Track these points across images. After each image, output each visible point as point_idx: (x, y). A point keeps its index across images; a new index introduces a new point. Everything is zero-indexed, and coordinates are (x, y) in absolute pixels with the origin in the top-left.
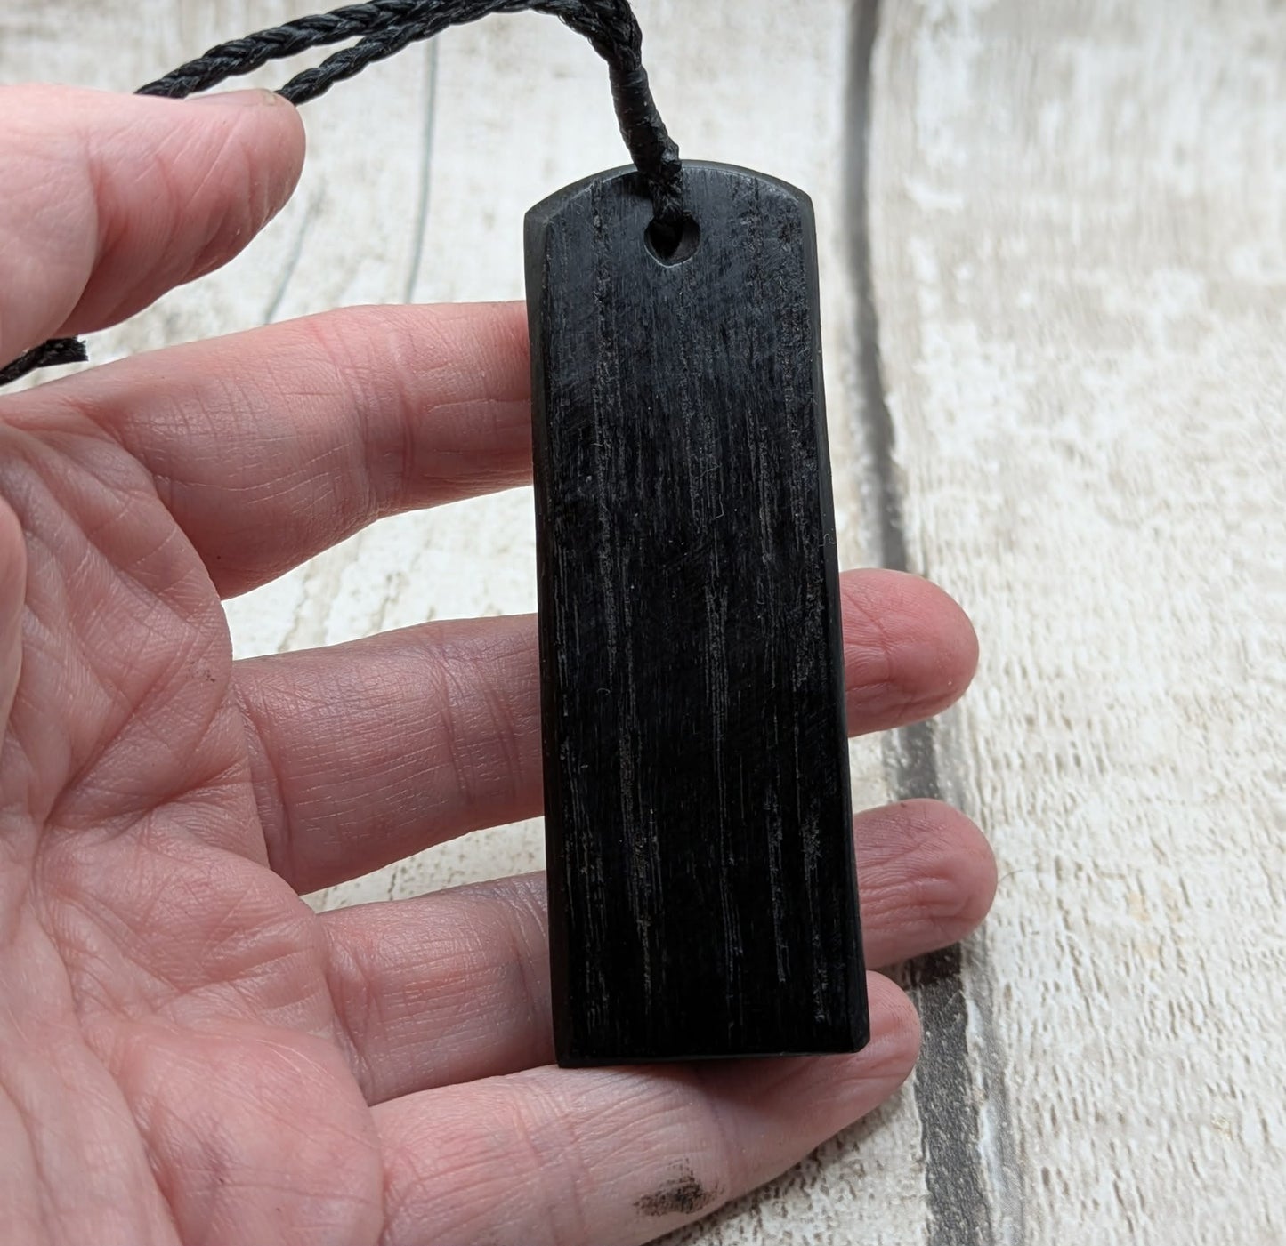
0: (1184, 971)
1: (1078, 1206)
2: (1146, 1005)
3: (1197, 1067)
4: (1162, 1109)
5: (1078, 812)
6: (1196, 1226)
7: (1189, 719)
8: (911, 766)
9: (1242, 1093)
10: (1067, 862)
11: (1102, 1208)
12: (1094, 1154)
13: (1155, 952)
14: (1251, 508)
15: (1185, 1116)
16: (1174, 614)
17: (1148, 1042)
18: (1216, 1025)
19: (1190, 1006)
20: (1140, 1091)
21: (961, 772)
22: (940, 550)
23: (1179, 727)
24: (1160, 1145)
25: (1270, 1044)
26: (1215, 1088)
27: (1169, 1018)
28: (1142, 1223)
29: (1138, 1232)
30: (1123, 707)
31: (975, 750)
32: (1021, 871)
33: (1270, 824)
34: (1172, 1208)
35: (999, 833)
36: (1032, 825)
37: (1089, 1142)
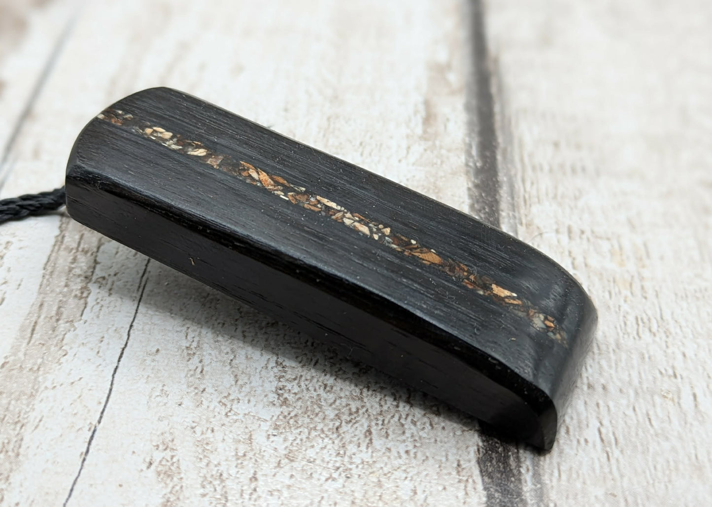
0: (646, 298)
1: (575, 443)
2: (621, 318)
3: (653, 358)
4: (630, 383)
5: (583, 200)
6: (650, 459)
8: (482, 168)
9: (681, 376)
10: (576, 230)
11: (590, 445)
12: (586, 410)
13: (628, 285)
15: (645, 389)
17: (622, 341)
18: (665, 332)
19: (649, 320)
20: (616, 371)
21: (513, 173)
24: (628, 406)
25: (699, 346)
26: (664, 372)
27: (635, 326)
28: (615, 456)
29: (613, 461)
31: (522, 160)
32: (547, 232)
34: (635, 447)
35: (535, 209)
36: (555, 205)
37: (583, 401)
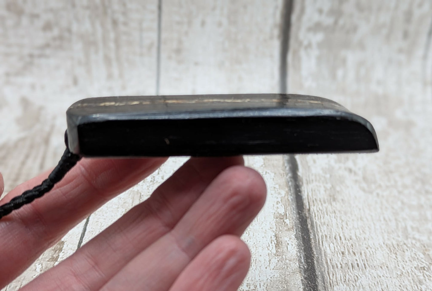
5: (359, 281)
7: (391, 251)
14: (405, 186)
16: (384, 219)
22: (313, 201)
23: (388, 253)
30: (371, 248)
33: (418, 283)
36: (345, 285)
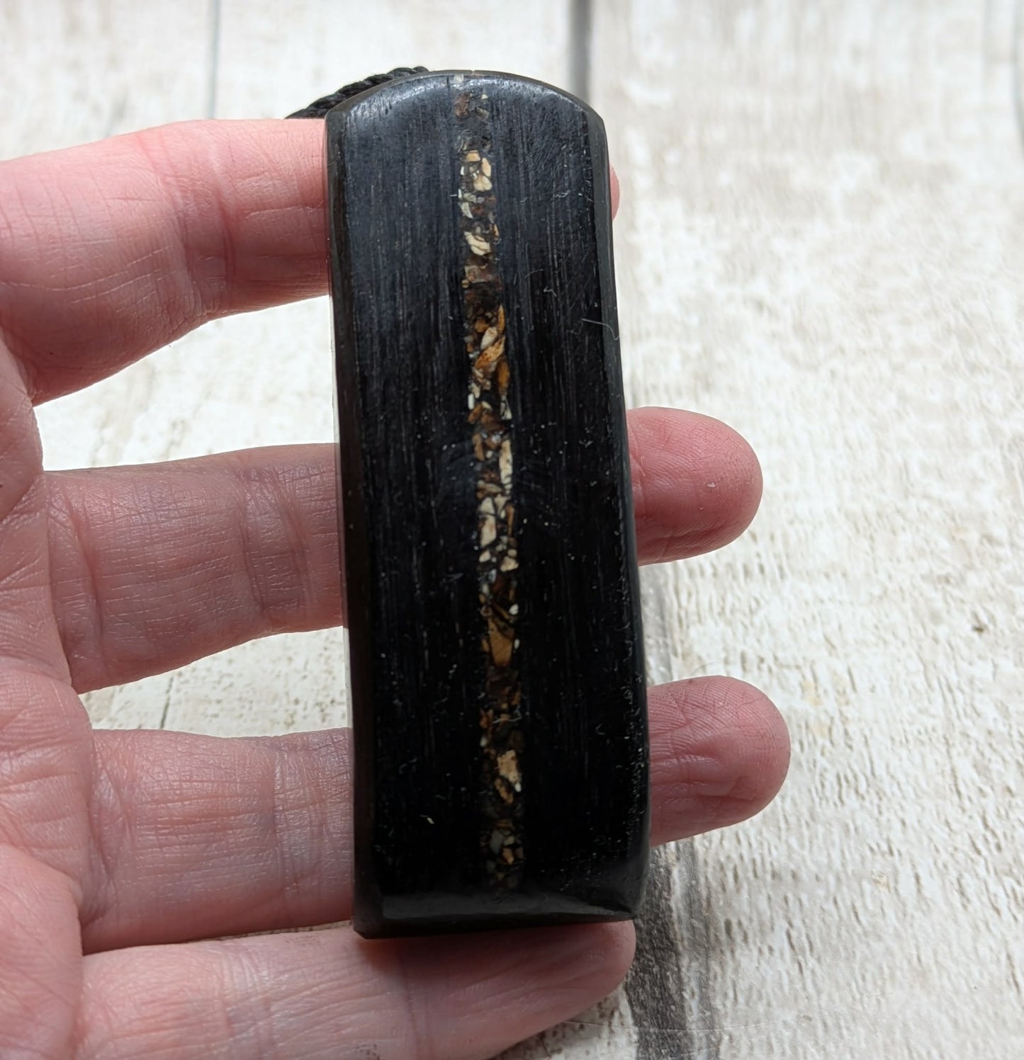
0: (850, 747)
1: (755, 953)
2: (817, 778)
3: (860, 830)
4: (830, 866)
5: (762, 613)
6: (856, 966)
7: (858, 531)
9: (899, 851)
10: (752, 657)
11: (777, 954)
12: (770, 907)
13: (826, 731)
14: (913, 351)
15: (850, 872)
16: (847, 443)
17: (818, 809)
18: (878, 793)
19: (855, 777)
20: (811, 851)
21: (662, 581)
22: (647, 393)
23: (849, 538)
24: (827, 898)
25: (923, 809)
26: (875, 847)
27: (837, 788)
28: (810, 965)
29: (807, 973)
30: (802, 522)
32: (711, 664)
33: (927, 620)
34: (837, 952)
35: (693, 632)
36: (722, 624)
37: (766, 896)
